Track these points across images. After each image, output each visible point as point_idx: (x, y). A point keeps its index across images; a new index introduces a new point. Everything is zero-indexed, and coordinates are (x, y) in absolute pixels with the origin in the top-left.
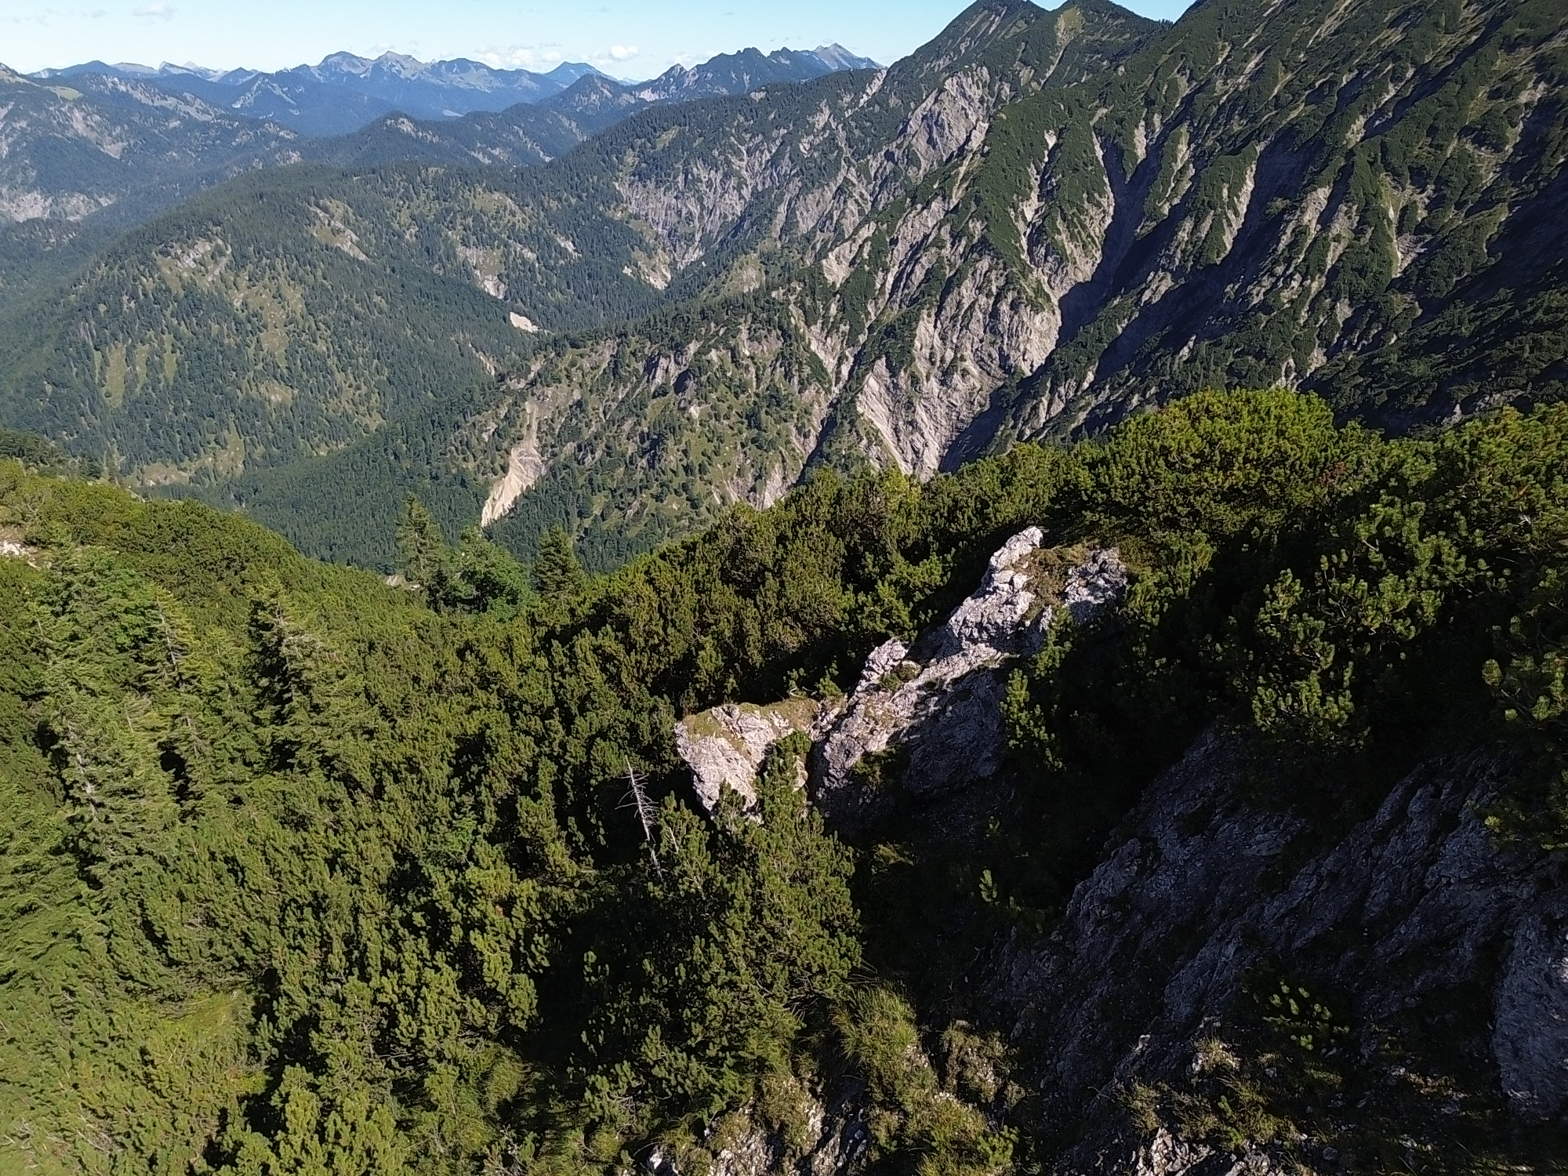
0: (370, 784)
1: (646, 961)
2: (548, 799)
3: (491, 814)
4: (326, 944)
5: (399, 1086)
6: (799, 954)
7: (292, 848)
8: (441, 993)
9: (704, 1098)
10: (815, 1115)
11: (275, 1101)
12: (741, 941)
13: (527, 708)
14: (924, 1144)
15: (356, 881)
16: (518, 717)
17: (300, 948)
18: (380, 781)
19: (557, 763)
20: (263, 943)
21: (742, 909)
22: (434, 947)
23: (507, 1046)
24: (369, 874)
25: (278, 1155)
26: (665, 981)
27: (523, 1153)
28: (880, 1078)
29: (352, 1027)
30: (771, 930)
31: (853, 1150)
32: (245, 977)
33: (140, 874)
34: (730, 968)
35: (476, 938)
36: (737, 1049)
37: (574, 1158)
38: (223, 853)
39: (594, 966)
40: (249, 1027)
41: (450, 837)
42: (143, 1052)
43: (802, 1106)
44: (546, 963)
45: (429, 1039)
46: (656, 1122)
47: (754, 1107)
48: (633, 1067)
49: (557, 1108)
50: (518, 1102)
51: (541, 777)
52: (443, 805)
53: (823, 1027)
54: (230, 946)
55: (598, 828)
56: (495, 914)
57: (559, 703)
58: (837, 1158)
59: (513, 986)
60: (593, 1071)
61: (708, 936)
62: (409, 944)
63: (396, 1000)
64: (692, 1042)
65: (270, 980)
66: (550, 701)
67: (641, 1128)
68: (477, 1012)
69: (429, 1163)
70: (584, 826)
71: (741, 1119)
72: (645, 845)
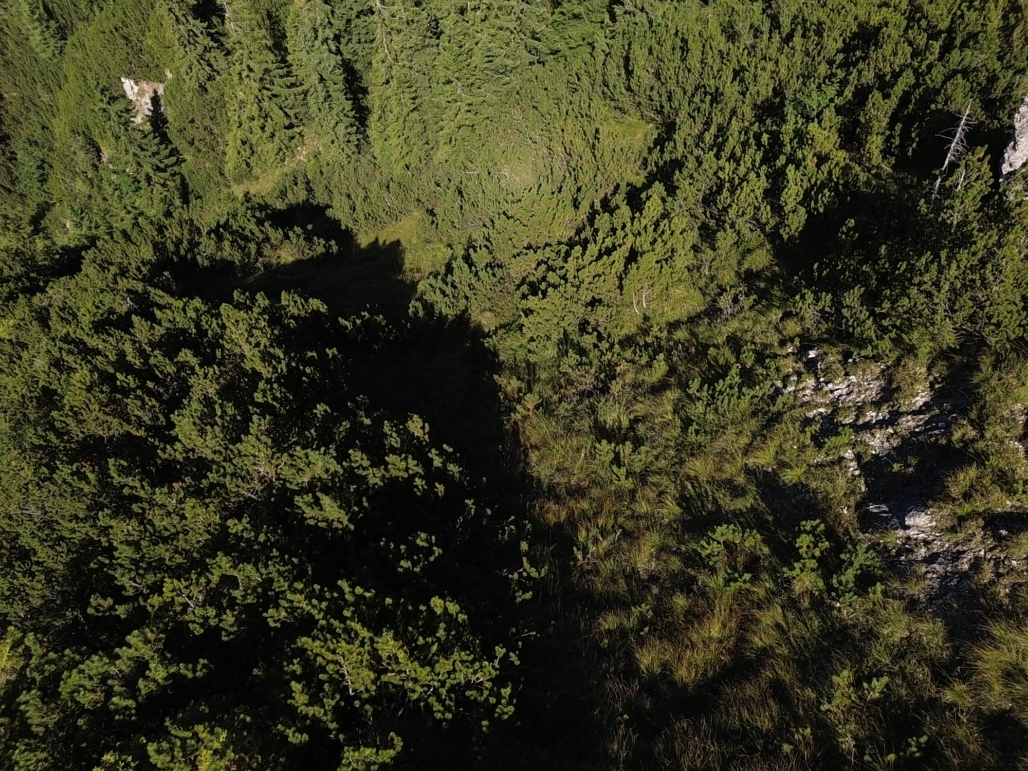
0: (786, 30)
1: (884, 247)
2: (894, 101)
3: (848, 93)
4: (707, 124)
5: (704, 227)
6: (991, 305)
7: (720, 51)
8: (753, 191)
9: (862, 343)
10: (922, 397)
11: (643, 196)
12: (957, 273)
13: (924, 23)
14: (981, 458)
15: (743, 94)
16: (912, 28)
17: (694, 118)
18: (793, 30)
19: (917, 79)
20: (677, 103)
21: (974, 254)
22: (764, 161)
23: (770, 243)
24: (753, 93)
25: (632, 224)
26: (887, 266)
27: (746, 302)
28: (983, 407)
29: (697, 181)
30: (983, 279)
31: (932, 429)
32: (659, 119)
33: (636, 24)
34: (937, 284)
35: (791, 170)
36: (902, 331)
37: (770, 322)
38: (683, 34)
39: (849, 229)
40: (649, 148)
41: (814, 94)
42: (597, 131)
43: (919, 387)
44: (821, 210)
45: (732, 213)
46: (825, 336)
47: (888, 367)
48: (832, 300)
49: (776, 292)
50: (758, 275)
51: (899, 83)
52: (823, 69)
53: (969, 356)
54: (660, 96)
55: (914, 141)
56: (811, 162)
57: (950, 30)
58: (918, 426)
59: (794, 212)
60: (808, 287)
61: (937, 256)
62: (751, 151)
63: (727, 179)
64: (877, 310)
65: (670, 128)
66: (944, 25)
67: (815, 333)
68: (766, 213)
69: (697, 275)
70: (905, 136)
71: (876, 368)
72: (938, 172)
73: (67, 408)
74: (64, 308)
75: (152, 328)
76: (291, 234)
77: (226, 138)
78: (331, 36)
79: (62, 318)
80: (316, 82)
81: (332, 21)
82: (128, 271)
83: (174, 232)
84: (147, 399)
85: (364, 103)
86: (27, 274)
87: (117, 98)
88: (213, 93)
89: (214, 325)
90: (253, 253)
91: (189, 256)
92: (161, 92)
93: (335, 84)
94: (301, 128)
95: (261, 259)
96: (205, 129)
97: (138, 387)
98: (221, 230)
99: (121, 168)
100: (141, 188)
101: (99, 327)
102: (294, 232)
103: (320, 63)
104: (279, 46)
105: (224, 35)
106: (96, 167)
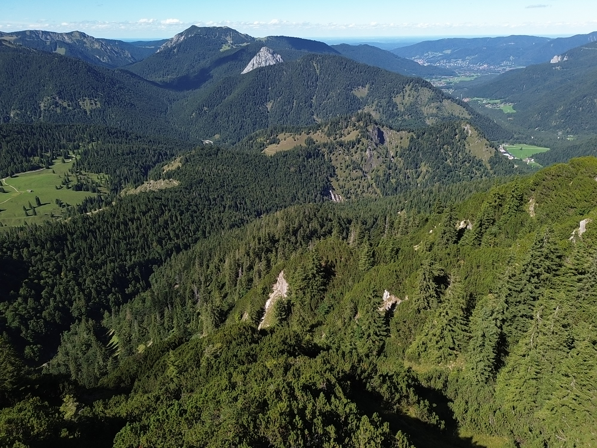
73: (267, 416)
74: (298, 370)
75: (326, 404)
76: (422, 402)
77: (416, 337)
78: (501, 319)
79: (294, 374)
80: (480, 335)
81: (505, 312)
82: (334, 370)
83: (365, 365)
84: (300, 438)
85: (503, 359)
86: (295, 346)
87: (378, 296)
88: (422, 315)
89: (354, 423)
90: (396, 399)
91: (364, 381)
92: (398, 303)
93: (490, 341)
94: (458, 353)
95: (397, 405)
96: (409, 328)
97: (300, 429)
98: (387, 378)
99: (361, 324)
100: (363, 338)
101: (305, 388)
102: (424, 402)
103: (487, 328)
104: (468, 310)
105: (443, 294)
106: (351, 318)
